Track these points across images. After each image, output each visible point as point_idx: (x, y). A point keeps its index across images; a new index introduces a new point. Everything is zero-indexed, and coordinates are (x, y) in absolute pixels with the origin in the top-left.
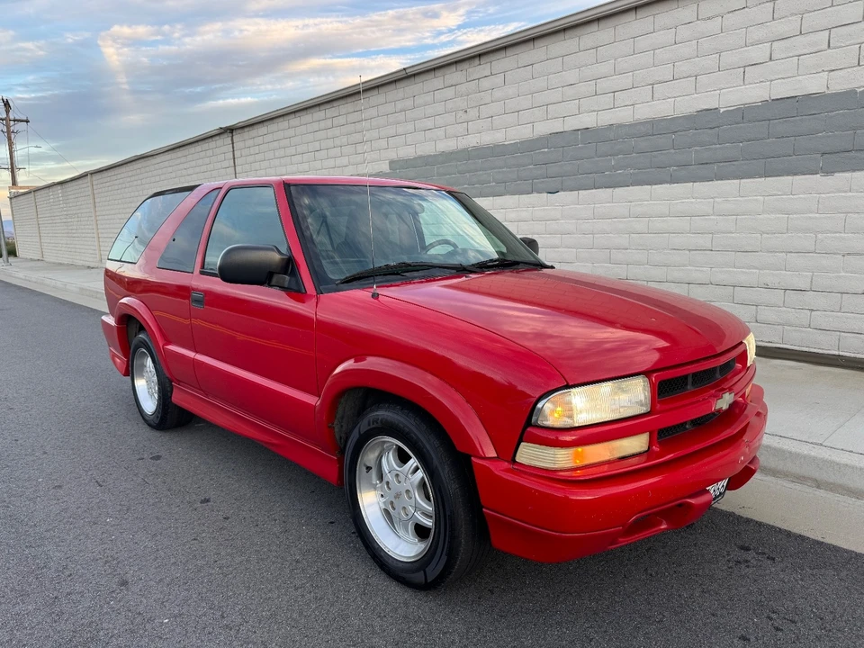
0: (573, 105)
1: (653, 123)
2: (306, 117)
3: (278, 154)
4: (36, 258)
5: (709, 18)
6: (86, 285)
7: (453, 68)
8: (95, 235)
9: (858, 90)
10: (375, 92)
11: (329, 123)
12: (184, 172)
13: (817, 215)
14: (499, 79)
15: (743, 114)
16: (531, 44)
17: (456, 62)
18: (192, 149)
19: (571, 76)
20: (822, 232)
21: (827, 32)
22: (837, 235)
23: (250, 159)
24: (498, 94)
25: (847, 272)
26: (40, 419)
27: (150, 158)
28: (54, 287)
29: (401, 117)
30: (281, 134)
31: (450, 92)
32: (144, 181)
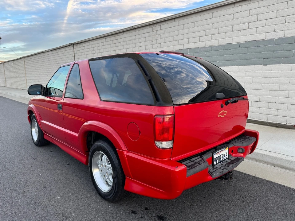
0: (186, 41)
1: (212, 47)
2: (99, 41)
3: (89, 53)
4: (4, 86)
5: (229, 15)
6: (22, 96)
7: (148, 27)
8: (25, 79)
9: (274, 39)
10: (122, 33)
11: (107, 43)
12: (57, 58)
13: (262, 78)
14: (163, 31)
15: (240, 45)
16: (173, 20)
17: (149, 25)
18: (60, 50)
19: (186, 31)
20: (263, 83)
21: (266, 20)
22: (268, 84)
23: (80, 54)
24: (162, 36)
25: (270, 96)
26: (12, 139)
27: (45, 53)
28: (11, 96)
29: (131, 42)
30: (90, 46)
31: (147, 35)
32: (43, 61)
